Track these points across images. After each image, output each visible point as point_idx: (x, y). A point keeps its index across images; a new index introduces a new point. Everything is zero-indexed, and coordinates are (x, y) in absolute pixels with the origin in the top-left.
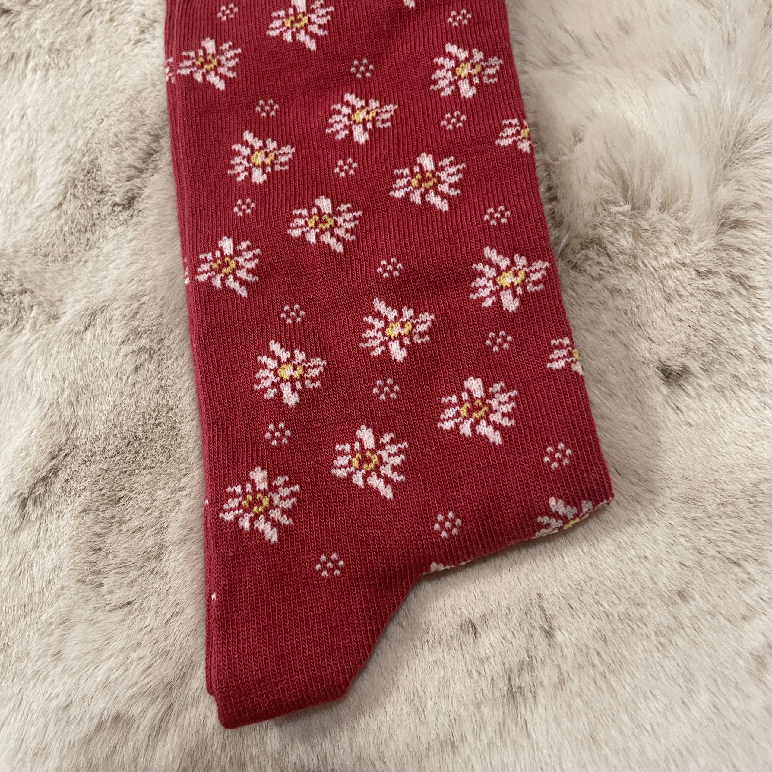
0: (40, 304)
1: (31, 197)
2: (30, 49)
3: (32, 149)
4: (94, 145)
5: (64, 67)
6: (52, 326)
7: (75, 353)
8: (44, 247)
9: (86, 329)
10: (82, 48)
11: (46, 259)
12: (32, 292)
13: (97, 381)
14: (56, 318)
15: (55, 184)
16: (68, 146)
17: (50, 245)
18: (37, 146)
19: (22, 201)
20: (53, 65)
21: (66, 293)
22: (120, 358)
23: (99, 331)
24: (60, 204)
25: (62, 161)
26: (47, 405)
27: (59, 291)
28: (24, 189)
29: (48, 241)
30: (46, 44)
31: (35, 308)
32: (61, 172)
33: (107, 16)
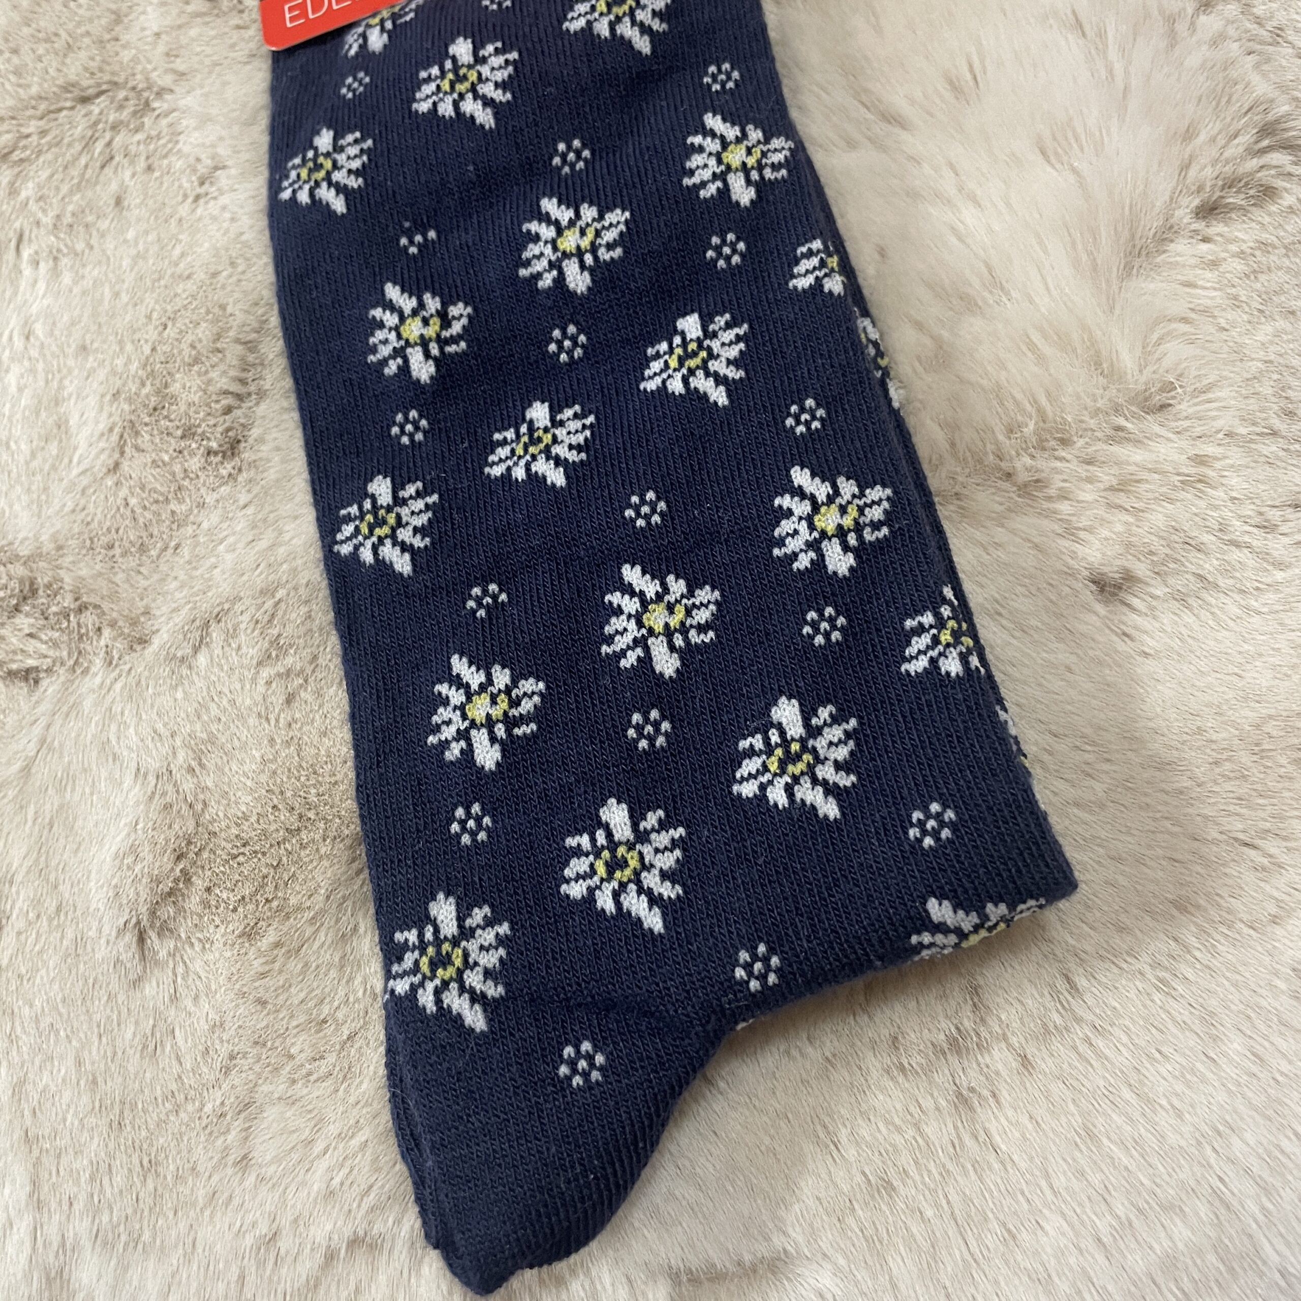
0: (113, 624)
1: (66, 460)
2: (21, 229)
3: (55, 384)
4: (158, 366)
5: (83, 252)
6: (138, 654)
7: (185, 692)
8: (103, 534)
9: (196, 650)
10: (111, 216)
11: (111, 553)
12: (96, 607)
13: (229, 728)
14: (143, 641)
15: (102, 435)
16: (113, 372)
17: (113, 531)
18: (61, 380)
19: (54, 468)
20: (65, 251)
21: (154, 600)
22: (261, 688)
23: (218, 651)
24: (117, 465)
25: (108, 397)
26: (152, 780)
27: (142, 599)
28: (53, 448)
29: (108, 523)
30: (47, 220)
31: (107, 632)
32: (110, 415)
33: (141, 164)
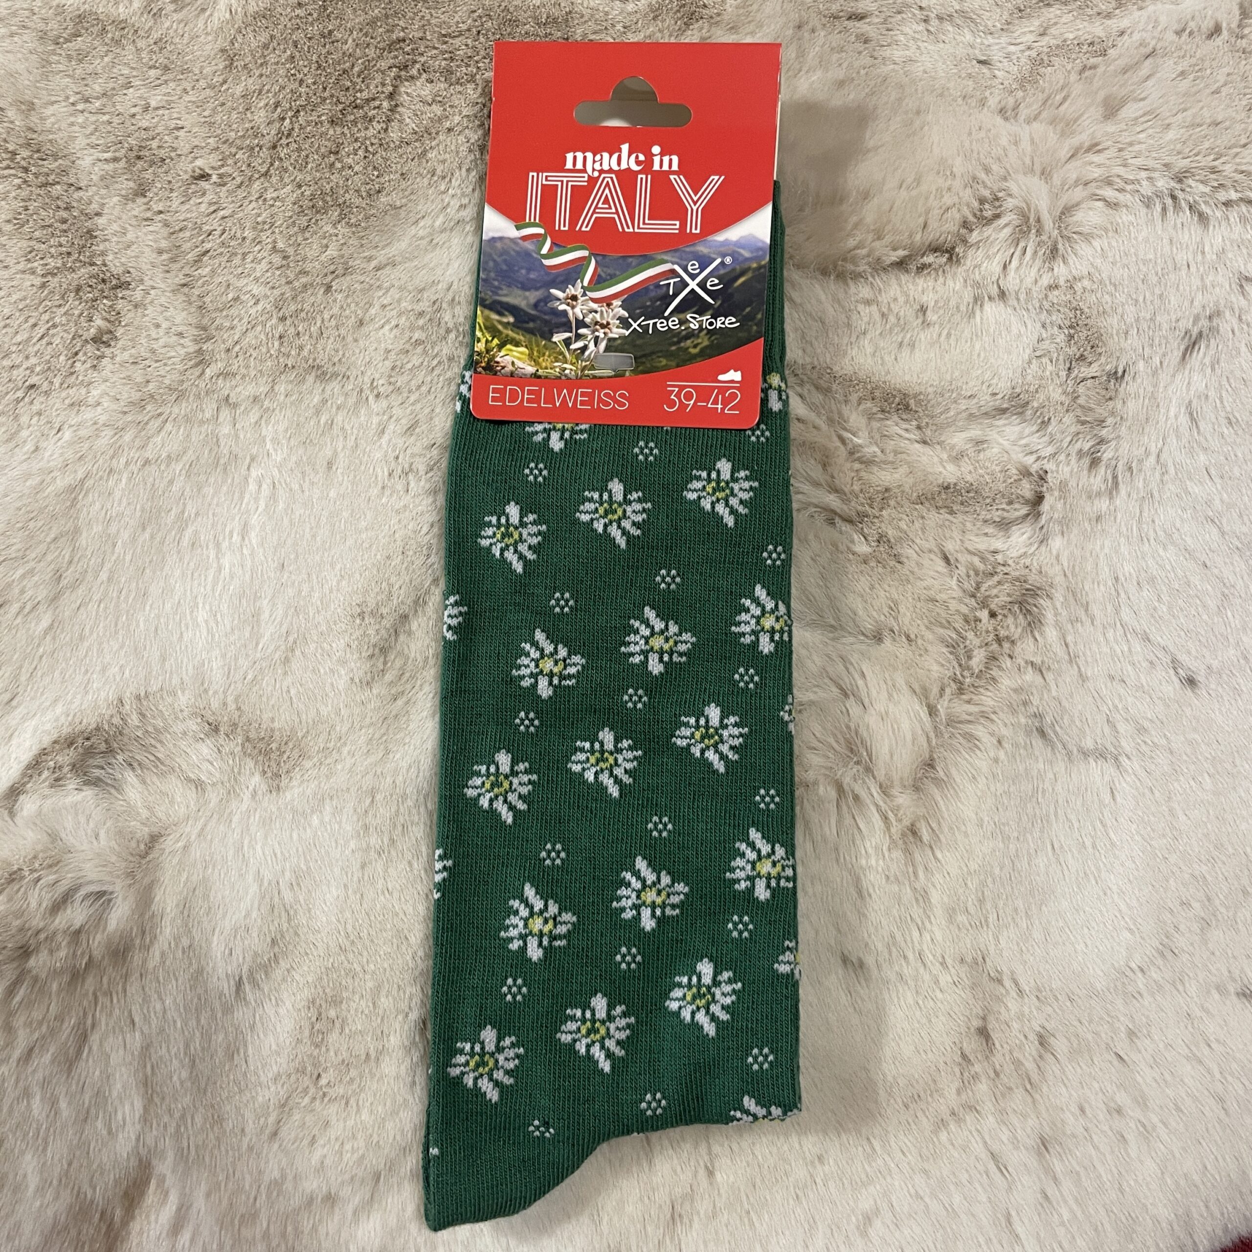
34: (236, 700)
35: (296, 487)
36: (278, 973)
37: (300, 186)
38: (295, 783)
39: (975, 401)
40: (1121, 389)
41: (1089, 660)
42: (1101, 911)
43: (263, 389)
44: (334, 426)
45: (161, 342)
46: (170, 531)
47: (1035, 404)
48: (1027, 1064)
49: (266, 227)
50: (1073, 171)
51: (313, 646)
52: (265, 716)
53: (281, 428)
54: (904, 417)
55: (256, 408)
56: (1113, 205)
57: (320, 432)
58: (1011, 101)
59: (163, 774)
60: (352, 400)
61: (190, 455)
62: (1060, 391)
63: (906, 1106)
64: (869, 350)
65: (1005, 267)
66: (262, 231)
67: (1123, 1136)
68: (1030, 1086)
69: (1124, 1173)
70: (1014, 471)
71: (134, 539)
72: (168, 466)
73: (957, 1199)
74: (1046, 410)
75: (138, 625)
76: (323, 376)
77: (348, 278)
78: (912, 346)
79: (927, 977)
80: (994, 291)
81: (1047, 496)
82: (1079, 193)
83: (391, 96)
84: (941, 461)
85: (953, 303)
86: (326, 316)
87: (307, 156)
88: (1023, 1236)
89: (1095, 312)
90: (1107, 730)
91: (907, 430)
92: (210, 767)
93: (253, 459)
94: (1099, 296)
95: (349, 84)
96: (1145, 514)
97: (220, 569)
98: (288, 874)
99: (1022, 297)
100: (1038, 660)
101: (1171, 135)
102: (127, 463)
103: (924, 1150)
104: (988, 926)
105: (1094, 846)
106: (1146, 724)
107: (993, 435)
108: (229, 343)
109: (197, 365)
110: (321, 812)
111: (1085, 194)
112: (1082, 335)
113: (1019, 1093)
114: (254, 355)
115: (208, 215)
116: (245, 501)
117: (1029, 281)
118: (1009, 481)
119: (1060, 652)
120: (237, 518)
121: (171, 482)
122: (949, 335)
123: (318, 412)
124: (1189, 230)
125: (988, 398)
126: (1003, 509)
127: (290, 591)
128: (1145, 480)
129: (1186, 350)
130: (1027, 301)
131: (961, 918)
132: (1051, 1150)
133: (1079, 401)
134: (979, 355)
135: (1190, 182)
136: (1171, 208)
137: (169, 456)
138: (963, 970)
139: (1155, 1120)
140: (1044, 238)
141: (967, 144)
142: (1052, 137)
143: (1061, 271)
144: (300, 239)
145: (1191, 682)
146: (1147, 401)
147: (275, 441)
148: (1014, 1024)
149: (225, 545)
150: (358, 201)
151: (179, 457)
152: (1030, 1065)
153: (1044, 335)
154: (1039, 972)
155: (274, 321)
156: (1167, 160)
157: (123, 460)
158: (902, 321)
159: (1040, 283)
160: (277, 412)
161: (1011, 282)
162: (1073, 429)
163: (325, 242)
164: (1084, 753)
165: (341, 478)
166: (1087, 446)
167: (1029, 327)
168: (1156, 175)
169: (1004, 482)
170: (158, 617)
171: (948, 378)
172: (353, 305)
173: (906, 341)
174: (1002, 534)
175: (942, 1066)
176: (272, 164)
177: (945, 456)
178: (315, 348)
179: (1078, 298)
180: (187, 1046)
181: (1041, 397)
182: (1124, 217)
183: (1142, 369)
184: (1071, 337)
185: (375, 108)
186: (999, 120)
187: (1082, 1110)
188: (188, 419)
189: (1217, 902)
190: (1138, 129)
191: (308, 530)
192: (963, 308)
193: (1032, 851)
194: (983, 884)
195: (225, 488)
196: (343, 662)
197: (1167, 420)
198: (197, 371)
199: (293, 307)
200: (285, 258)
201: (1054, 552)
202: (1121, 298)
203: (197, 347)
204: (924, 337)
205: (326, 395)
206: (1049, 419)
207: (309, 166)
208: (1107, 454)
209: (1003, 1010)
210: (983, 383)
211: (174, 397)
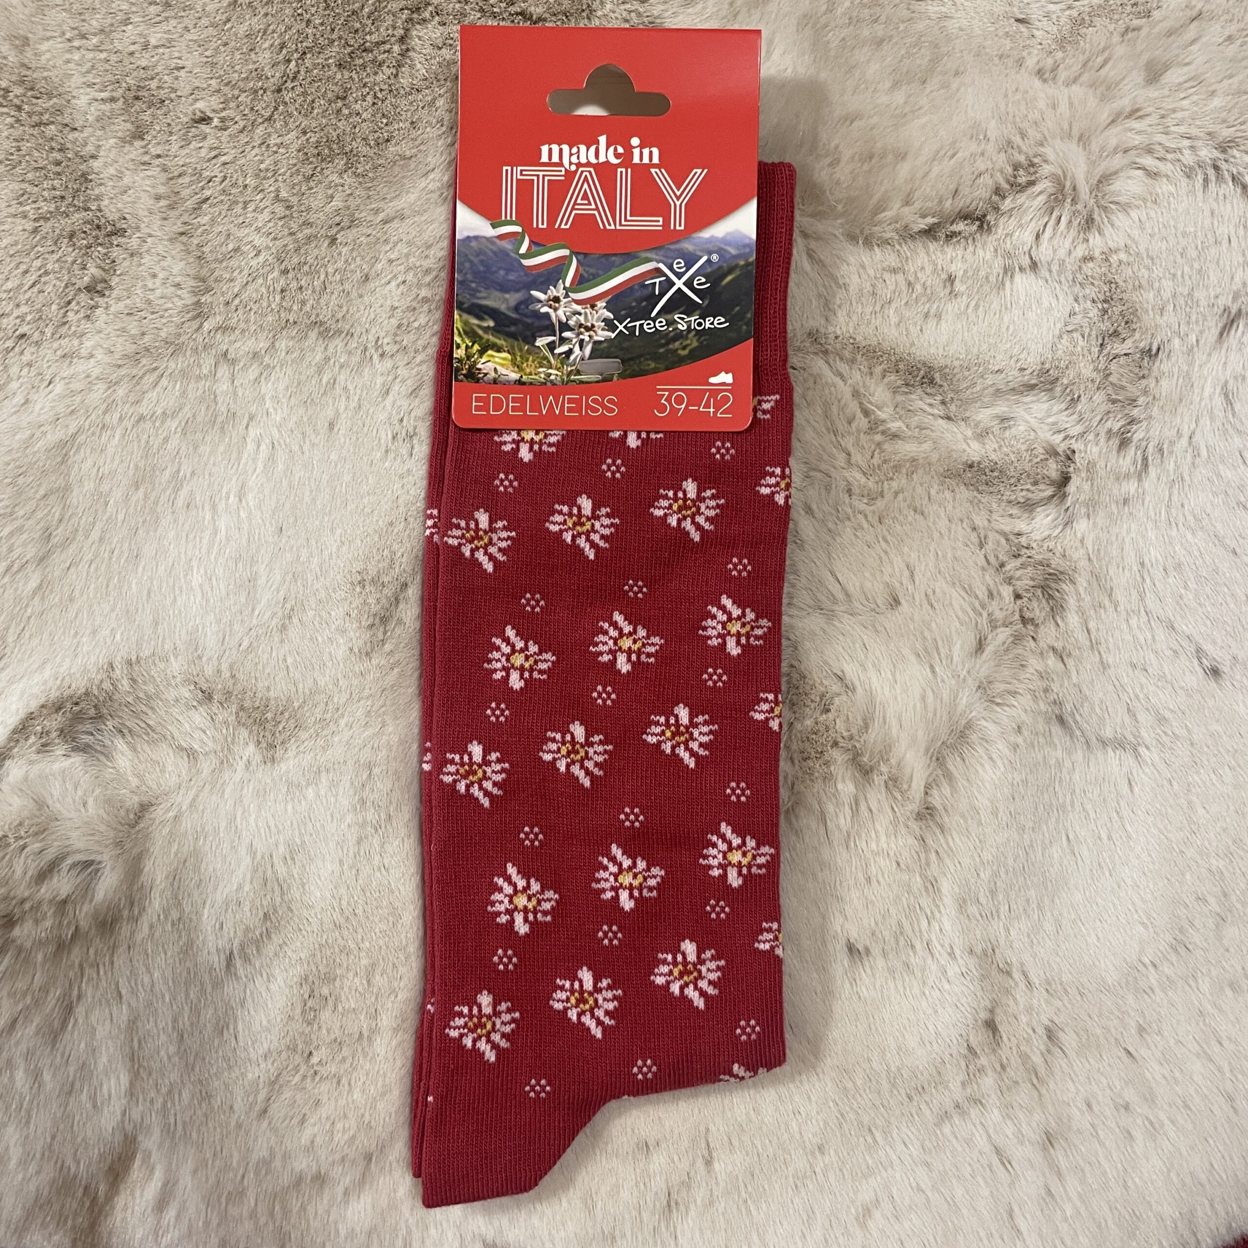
34: (231, 667)
35: (296, 448)
36: (270, 949)
37: (305, 133)
38: (290, 754)
39: (1003, 375)
40: (1155, 368)
41: (1111, 646)
42: (1114, 904)
43: (263, 345)
44: (337, 386)
45: (158, 293)
46: (164, 490)
47: (1065, 381)
48: (1034, 1058)
49: (269, 175)
50: (1113, 137)
51: (311, 614)
52: (260, 685)
53: (281, 387)
54: (929, 390)
55: (255, 365)
56: (1153, 175)
57: (322, 391)
58: (1050, 61)
59: (153, 743)
60: (356, 359)
61: (187, 412)
62: (1091, 368)
63: (910, 1098)
64: (894, 320)
65: (1038, 237)
66: (264, 179)
67: (1129, 1133)
68: (1036, 1079)
69: (1129, 1170)
70: (1041, 451)
71: (127, 498)
72: (163, 423)
73: (959, 1192)
74: (1075, 387)
75: (130, 588)
76: (326, 332)
77: (354, 231)
78: (939, 316)
79: (934, 968)
80: (1026, 261)
81: (1074, 477)
82: (1118, 161)
83: (402, 40)
84: (965, 439)
85: (982, 273)
86: (331, 270)
87: (313, 101)
88: (1025, 1233)
89: (1130, 287)
90: (1127, 720)
91: (930, 405)
92: (204, 736)
93: (251, 418)
94: (1135, 269)
95: (357, 25)
96: (1175, 498)
97: (215, 532)
98: (282, 849)
99: (1055, 268)
100: (1059, 645)
101: (1217, 102)
102: (121, 419)
103: (927, 1143)
104: (998, 916)
105: (1110, 838)
106: (1167, 714)
107: (1019, 412)
108: (229, 296)
109: (194, 318)
110: (316, 784)
111: (1125, 161)
112: (1117, 310)
113: (1025, 1087)
114: (255, 308)
115: (209, 160)
116: (243, 461)
117: (1062, 253)
118: (1036, 460)
119: (1082, 637)
120: (234, 479)
121: (166, 440)
122: (977, 306)
123: (320, 371)
124: (1232, 203)
125: (1016, 373)
126: (1028, 490)
127: (288, 555)
128: (1176, 462)
129: (1224, 328)
130: (1059, 273)
131: (973, 909)
132: (1055, 1145)
133: (1111, 379)
134: (1007, 329)
135: (1235, 152)
136: (1214, 179)
137: (164, 413)
138: (972, 962)
139: (1163, 1116)
140: (1079, 207)
141: (1002, 107)
142: (1092, 102)
143: (1096, 242)
144: (304, 188)
145: (1215, 672)
146: (1181, 380)
147: (275, 399)
148: (1023, 1017)
149: (221, 506)
150: (365, 150)
151: (174, 414)
152: (1037, 1059)
153: (1077, 309)
154: (1050, 965)
155: (276, 274)
156: (1212, 128)
157: (116, 416)
158: (929, 292)
159: (1074, 254)
160: (278, 369)
161: (1044, 253)
162: (1104, 407)
163: (330, 192)
164: (1103, 742)
165: (342, 440)
166: (1116, 427)
167: (1061, 298)
168: (1199, 143)
169: (1030, 461)
170: (151, 579)
171: (975, 351)
172: (358, 259)
173: (933, 311)
174: (1026, 515)
175: (947, 1058)
176: (276, 109)
177: (969, 433)
178: (318, 303)
179: (1114, 271)
180: (175, 1020)
181: (1072, 373)
182: (1164, 187)
183: (1177, 346)
184: (1105, 311)
185: (385, 52)
186: (1037, 83)
187: (1089, 1105)
188: (185, 374)
189: (1234, 898)
190: (1182, 95)
191: (308, 493)
192: (992, 279)
193: (1047, 842)
194: (996, 874)
195: (221, 448)
196: (343, 632)
197: (1201, 400)
198: (195, 324)
199: (296, 260)
200: (289, 207)
201: (1079, 535)
202: (1158, 272)
203: (195, 299)
204: (951, 308)
205: (329, 353)
206: (1079, 397)
207: (316, 111)
208: (1138, 434)
209: (1011, 1003)
210: (1011, 357)
211: (171, 350)
